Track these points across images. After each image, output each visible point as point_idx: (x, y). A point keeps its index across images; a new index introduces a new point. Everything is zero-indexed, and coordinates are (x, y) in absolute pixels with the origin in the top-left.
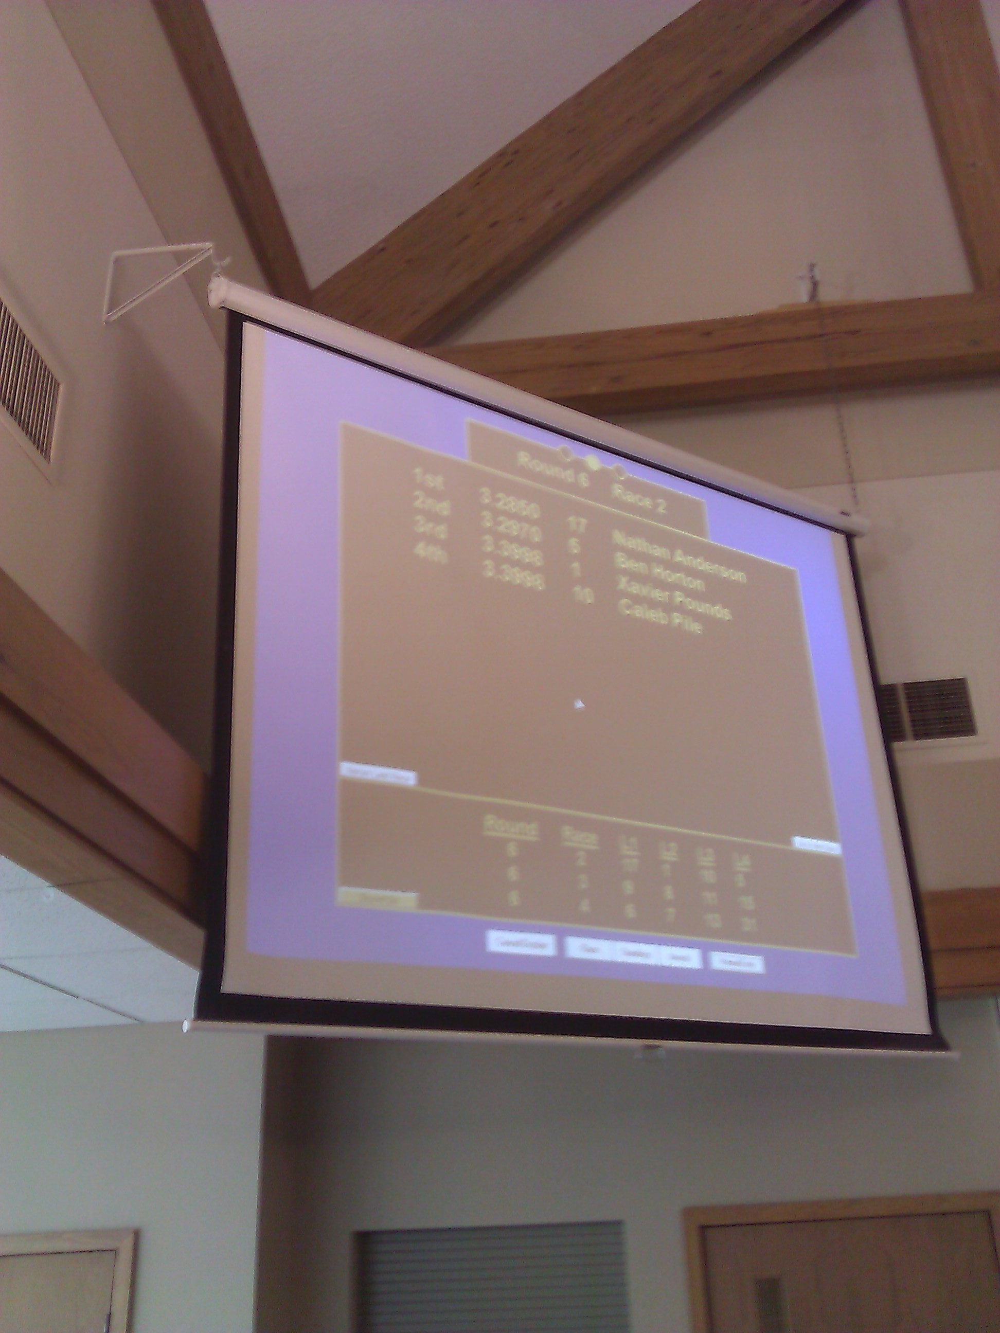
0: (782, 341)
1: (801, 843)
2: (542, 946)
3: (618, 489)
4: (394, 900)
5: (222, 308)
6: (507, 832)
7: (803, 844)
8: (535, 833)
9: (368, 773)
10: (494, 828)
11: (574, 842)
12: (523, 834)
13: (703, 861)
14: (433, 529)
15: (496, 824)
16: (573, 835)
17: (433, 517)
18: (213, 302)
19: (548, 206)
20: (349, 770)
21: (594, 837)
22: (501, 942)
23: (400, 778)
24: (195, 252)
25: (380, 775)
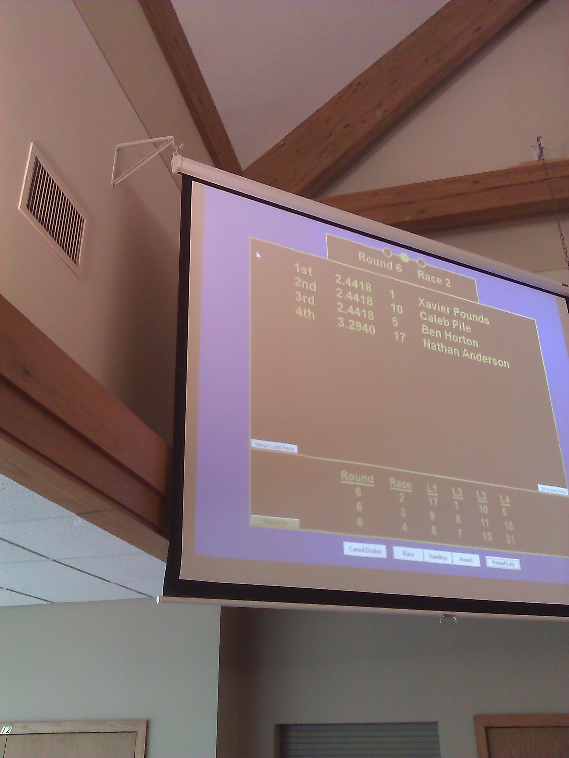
0: (522, 184)
1: (542, 488)
2: (379, 552)
3: (420, 274)
4: (285, 523)
5: (179, 173)
6: (355, 481)
7: (544, 489)
8: (372, 482)
9: (268, 446)
10: (346, 479)
11: (397, 487)
12: (364, 482)
13: (480, 500)
14: (307, 300)
15: (348, 477)
16: (396, 483)
17: (307, 292)
18: (174, 170)
19: (379, 114)
20: (257, 444)
21: (409, 484)
22: (352, 549)
23: (288, 449)
24: (164, 142)
25: (275, 447)
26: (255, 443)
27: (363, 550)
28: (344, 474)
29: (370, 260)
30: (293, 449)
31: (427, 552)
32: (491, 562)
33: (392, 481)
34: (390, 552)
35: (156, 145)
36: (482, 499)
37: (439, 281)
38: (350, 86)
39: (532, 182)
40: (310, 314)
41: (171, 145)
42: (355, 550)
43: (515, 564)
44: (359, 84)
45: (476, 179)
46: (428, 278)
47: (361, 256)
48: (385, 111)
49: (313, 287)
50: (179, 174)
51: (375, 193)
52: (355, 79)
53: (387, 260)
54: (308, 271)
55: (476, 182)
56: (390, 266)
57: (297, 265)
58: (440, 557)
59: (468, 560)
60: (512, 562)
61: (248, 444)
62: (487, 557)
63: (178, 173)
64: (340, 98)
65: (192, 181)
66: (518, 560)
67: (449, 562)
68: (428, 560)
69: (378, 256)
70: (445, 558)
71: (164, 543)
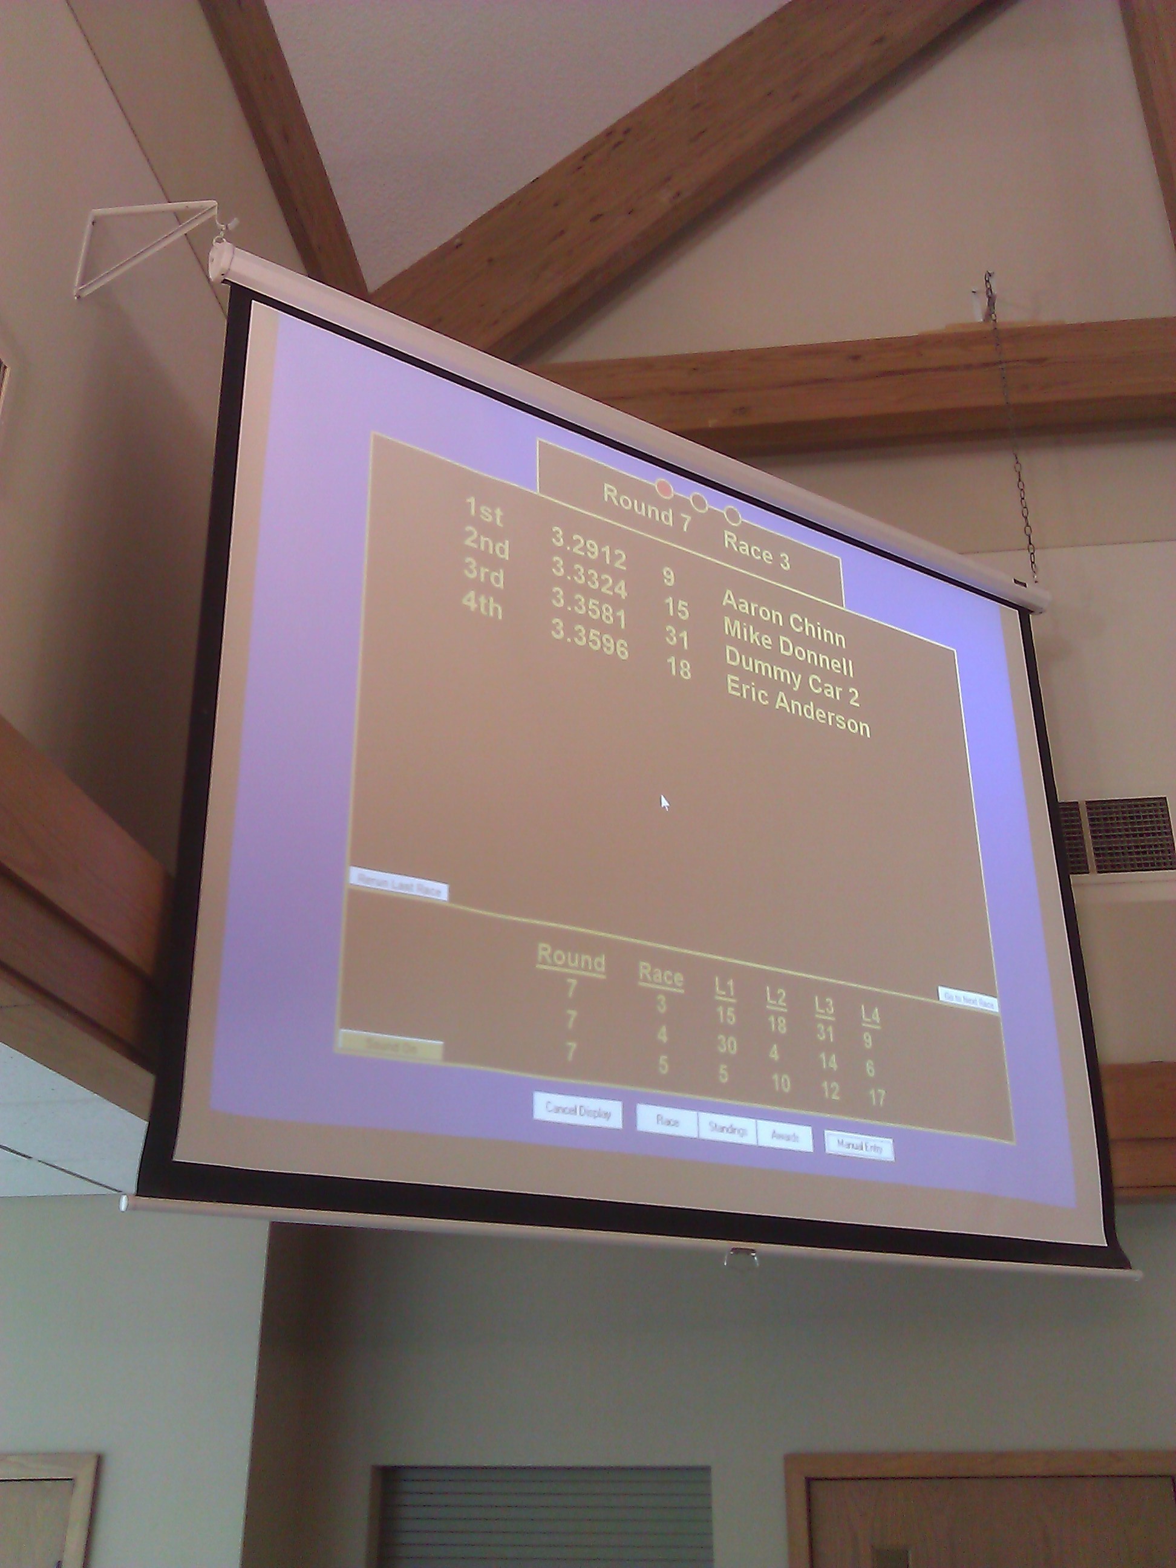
0: (950, 368)
1: (948, 995)
2: (607, 1115)
3: (729, 539)
4: (413, 1049)
5: (225, 281)
6: (566, 965)
7: (951, 997)
8: (603, 969)
9: (385, 882)
10: (549, 960)
11: (652, 982)
12: (586, 969)
13: (820, 1013)
14: (487, 575)
15: (551, 956)
16: (652, 974)
17: (488, 560)
18: (213, 274)
19: (665, 198)
20: (361, 878)
21: (679, 977)
22: (551, 1107)
23: (427, 891)
24: (195, 211)
25: (402, 886)
26: (358, 876)
27: (573, 1111)
28: (544, 950)
29: (628, 503)
30: (439, 891)
31: (706, 1117)
32: (836, 1142)
33: (644, 968)
34: (630, 1116)
35: (179, 217)
36: (825, 1012)
37: (767, 556)
38: (609, 133)
39: (968, 367)
40: (493, 608)
41: (212, 219)
42: (557, 1110)
43: (883, 1149)
44: (626, 132)
45: (854, 352)
46: (745, 549)
47: (609, 491)
48: (678, 194)
49: (504, 550)
50: (223, 284)
51: (646, 365)
52: (620, 121)
53: (662, 505)
54: (495, 515)
55: (856, 358)
56: (668, 518)
57: (472, 500)
58: (732, 1130)
59: (788, 1138)
60: (878, 1144)
61: (342, 875)
62: (827, 1132)
63: (223, 282)
64: (584, 158)
65: (253, 301)
66: (891, 1141)
67: (749, 1140)
68: (707, 1134)
69: (645, 494)
70: (743, 1132)
71: (145, 1081)
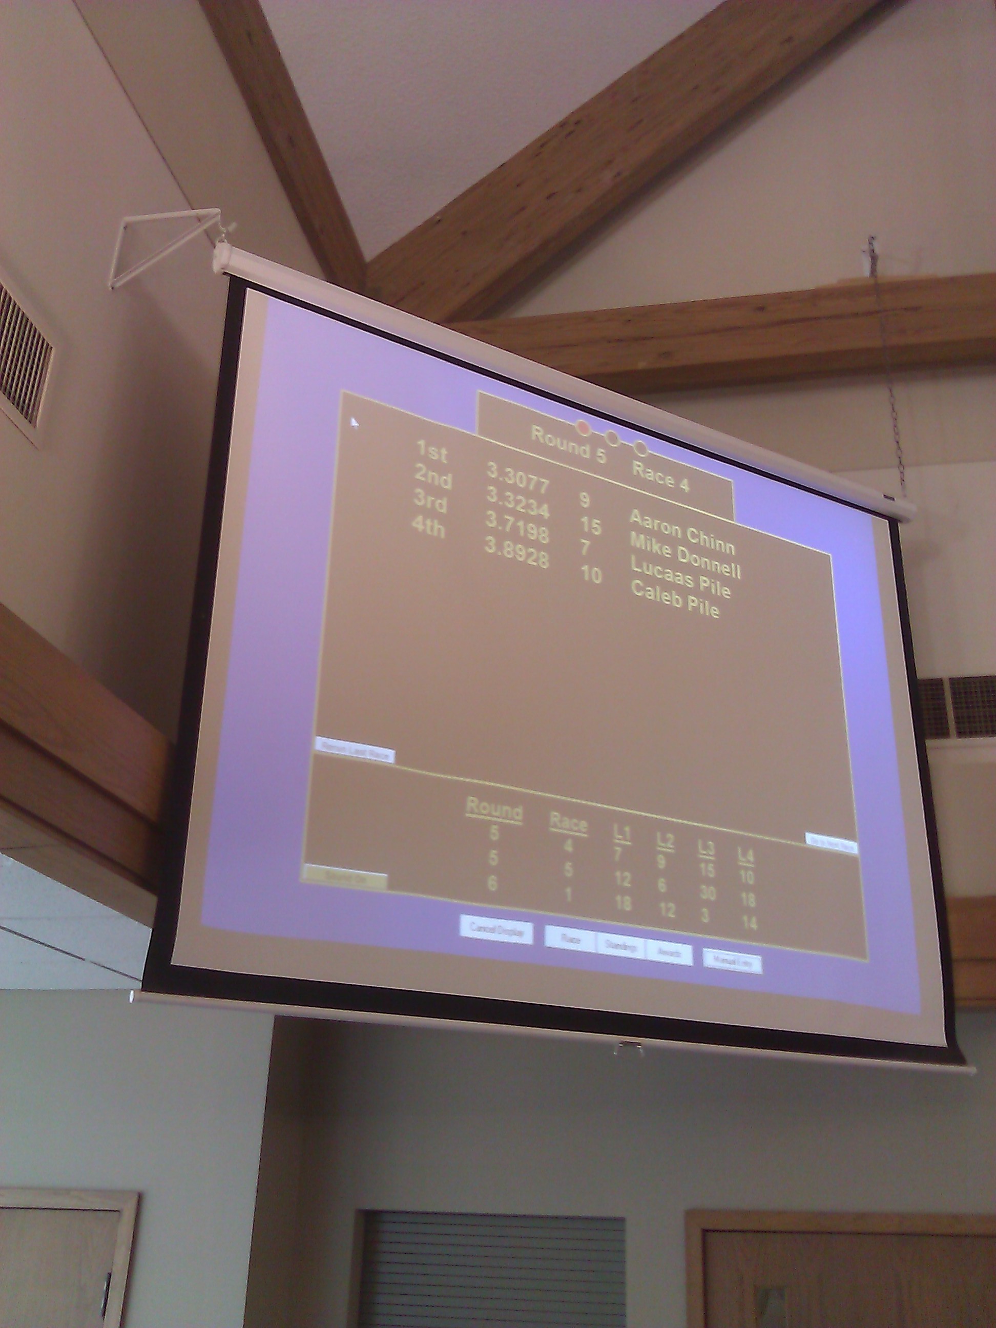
0: (838, 317)
1: (813, 839)
2: (520, 934)
3: (638, 467)
4: (362, 879)
5: (225, 273)
6: (489, 815)
7: (816, 841)
8: (520, 817)
9: (343, 749)
10: (476, 810)
11: (561, 828)
12: (506, 818)
13: (702, 854)
14: (433, 502)
15: (478, 807)
16: (561, 821)
17: (434, 490)
18: (216, 267)
19: (607, 177)
20: (325, 745)
21: (584, 824)
22: (474, 927)
23: (378, 755)
25: (357, 752)
26: (321, 744)
27: (492, 930)
28: (472, 802)
29: (552, 440)
30: (387, 756)
31: (604, 937)
32: (713, 958)
33: (555, 816)
34: (539, 935)
35: (192, 222)
36: (707, 853)
37: (669, 481)
38: (562, 125)
39: (856, 315)
40: (436, 529)
42: (480, 929)
43: (754, 964)
44: (577, 123)
45: (760, 304)
46: (651, 475)
47: (537, 431)
48: (619, 174)
49: (447, 482)
50: (224, 276)
51: (589, 317)
52: (573, 113)
53: (581, 442)
54: (440, 454)
55: (762, 309)
56: (585, 451)
57: (422, 443)
58: (625, 947)
59: (672, 954)
60: (749, 960)
61: (309, 742)
62: (705, 950)
63: (223, 274)
64: (542, 146)
65: (248, 289)
66: (759, 957)
67: (639, 955)
68: (604, 950)
69: (567, 433)
70: (633, 949)
